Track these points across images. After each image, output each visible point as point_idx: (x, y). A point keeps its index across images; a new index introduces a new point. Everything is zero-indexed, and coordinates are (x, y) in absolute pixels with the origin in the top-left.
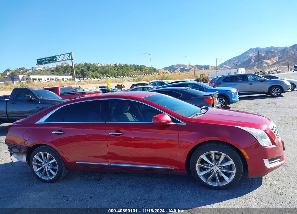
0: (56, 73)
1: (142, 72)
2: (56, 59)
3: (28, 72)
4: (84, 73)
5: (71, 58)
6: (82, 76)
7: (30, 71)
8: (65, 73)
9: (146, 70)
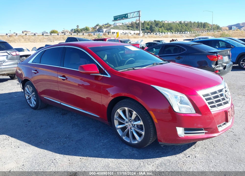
0: (130, 28)
1: (204, 29)
2: (127, 16)
3: (111, 27)
4: (152, 29)
5: (139, 15)
6: (150, 31)
7: (112, 26)
8: (137, 28)
9: (209, 27)
